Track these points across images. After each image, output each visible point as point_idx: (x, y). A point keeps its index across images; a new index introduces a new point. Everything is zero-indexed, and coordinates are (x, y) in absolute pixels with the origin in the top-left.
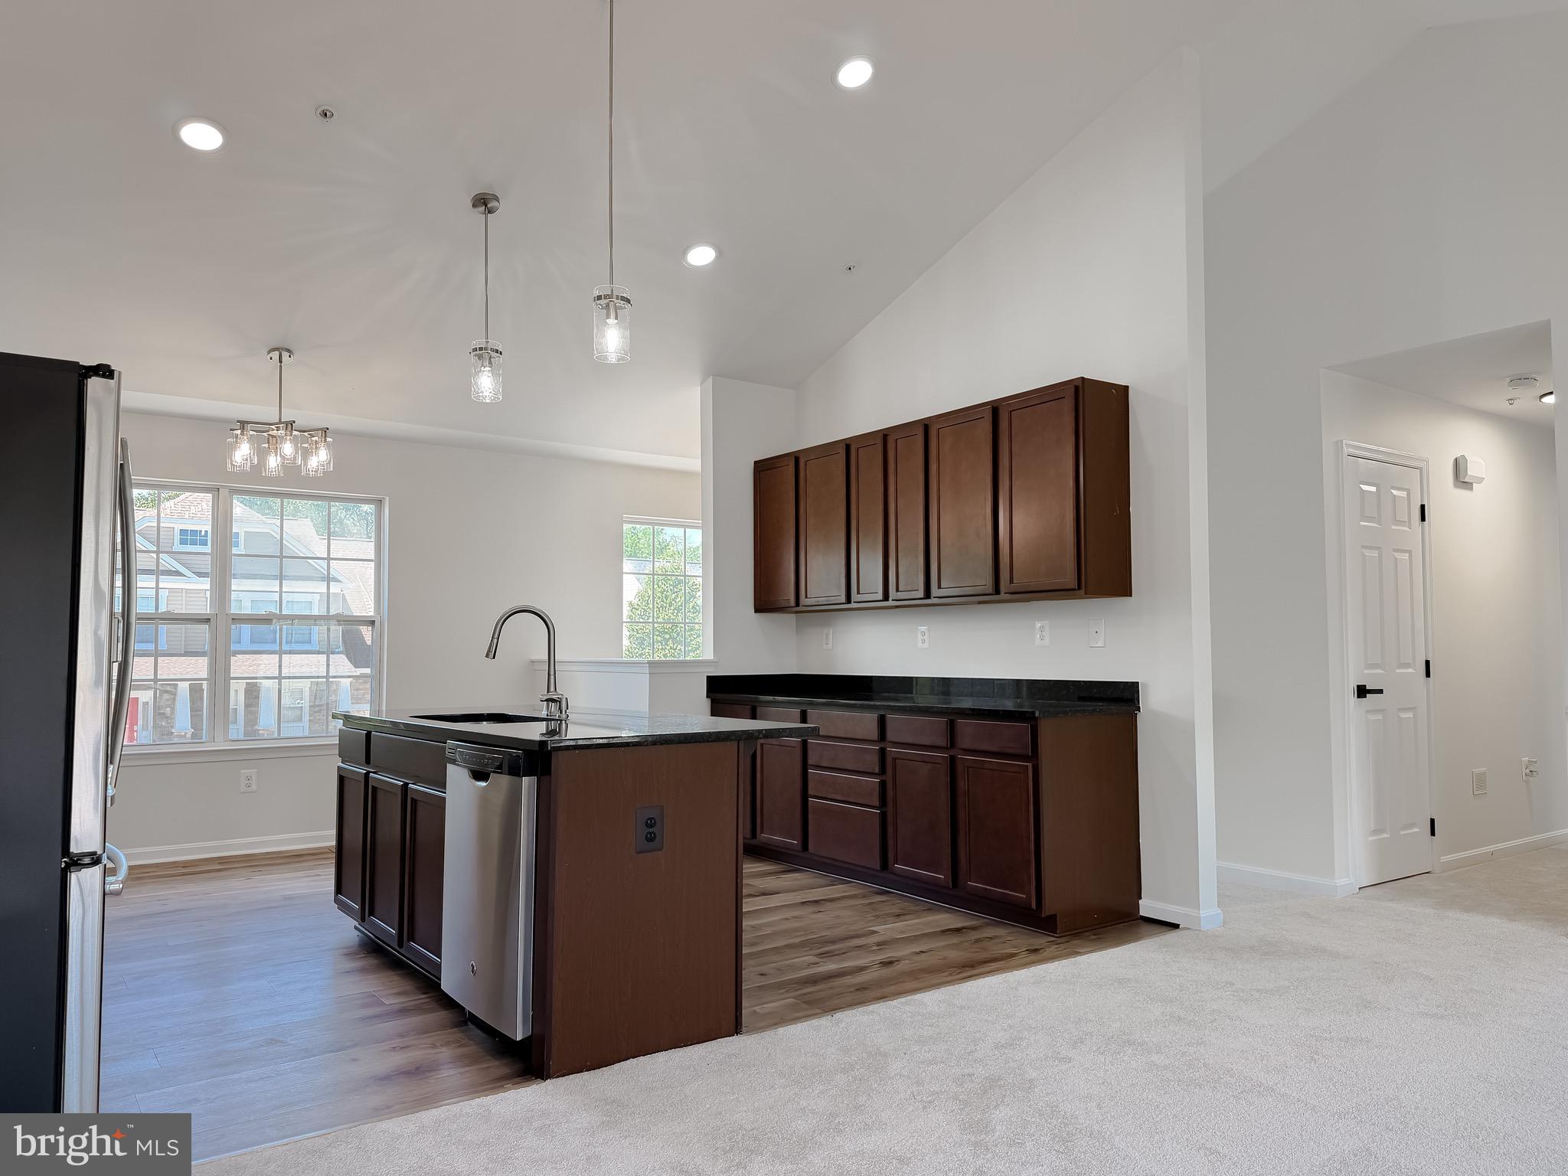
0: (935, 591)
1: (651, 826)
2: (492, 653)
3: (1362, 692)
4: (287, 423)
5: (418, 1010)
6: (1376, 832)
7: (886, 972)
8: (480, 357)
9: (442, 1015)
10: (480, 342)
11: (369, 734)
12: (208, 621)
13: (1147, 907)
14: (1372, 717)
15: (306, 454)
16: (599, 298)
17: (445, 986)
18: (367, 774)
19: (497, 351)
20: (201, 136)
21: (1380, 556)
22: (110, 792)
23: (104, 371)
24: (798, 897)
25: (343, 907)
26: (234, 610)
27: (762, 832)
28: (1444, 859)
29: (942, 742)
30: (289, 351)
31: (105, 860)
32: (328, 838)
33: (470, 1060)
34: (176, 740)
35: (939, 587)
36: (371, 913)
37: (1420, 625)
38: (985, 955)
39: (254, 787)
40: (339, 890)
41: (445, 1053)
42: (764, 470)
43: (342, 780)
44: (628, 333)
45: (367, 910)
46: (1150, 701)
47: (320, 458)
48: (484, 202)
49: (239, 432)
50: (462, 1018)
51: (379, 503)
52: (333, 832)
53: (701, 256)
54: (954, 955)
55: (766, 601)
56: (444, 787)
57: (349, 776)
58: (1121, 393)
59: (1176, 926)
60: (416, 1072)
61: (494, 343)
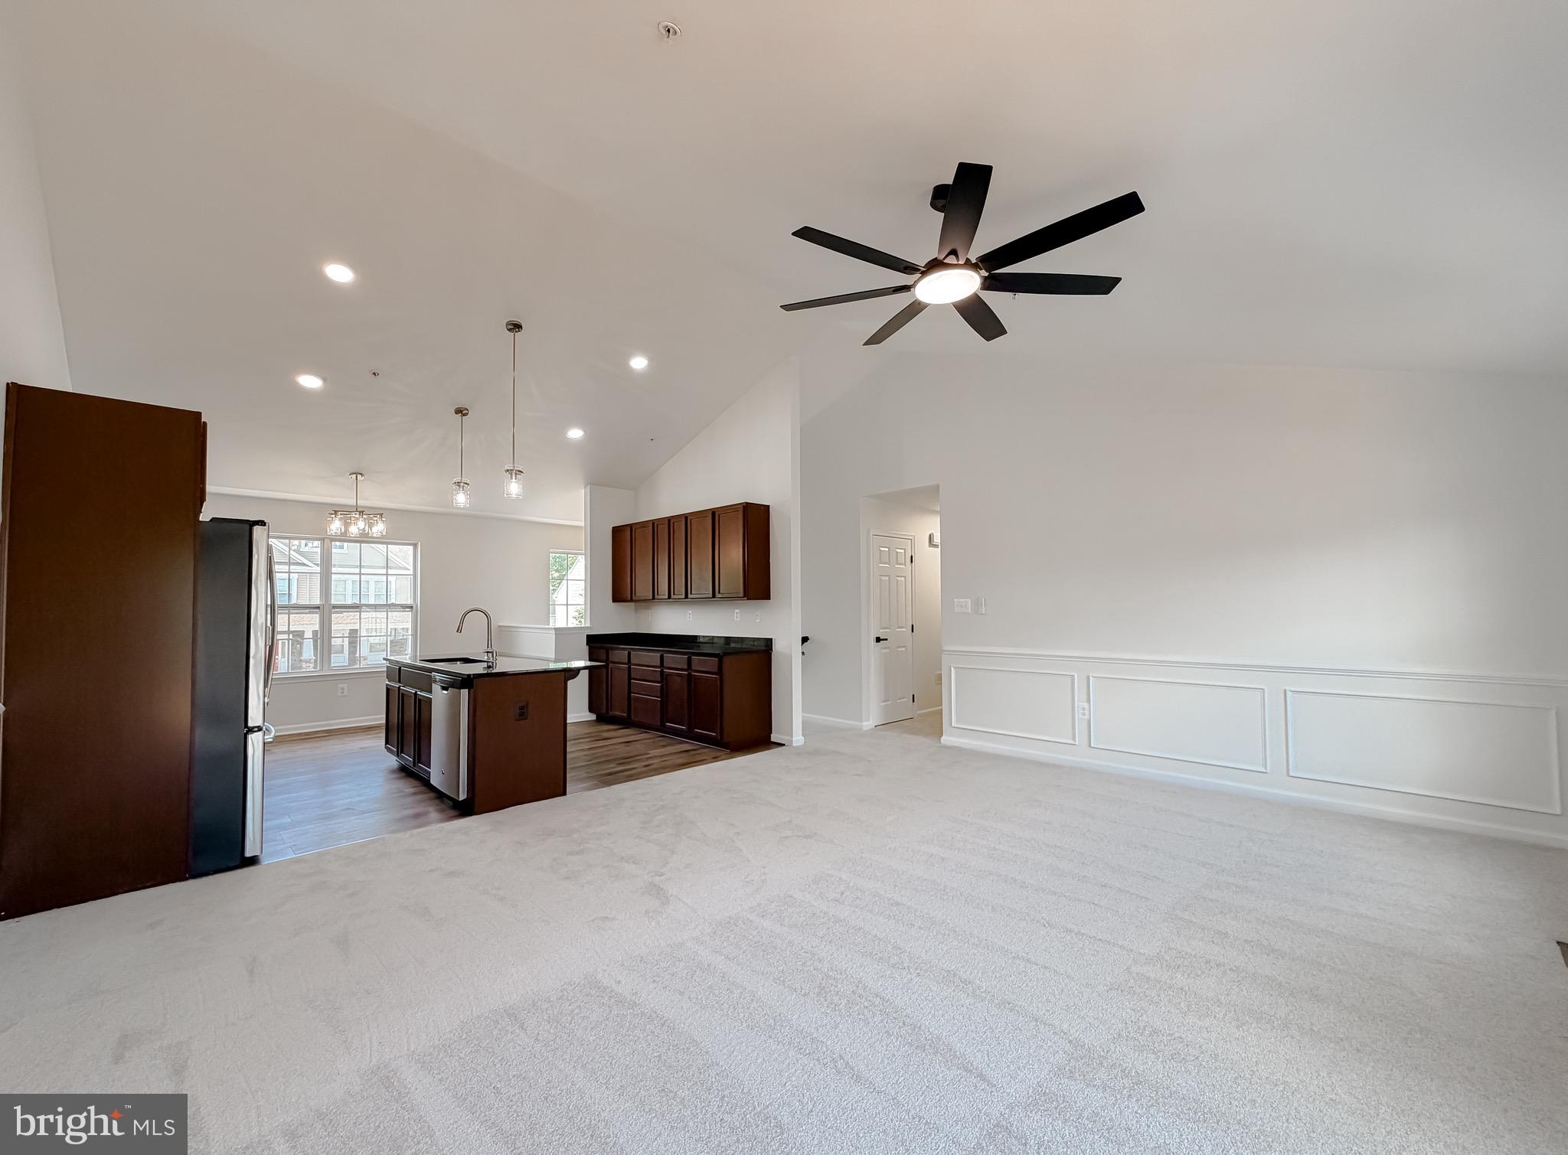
0: (690, 596)
1: (522, 709)
2: (459, 630)
3: (878, 640)
4: (360, 512)
5: (420, 793)
6: (885, 701)
7: (645, 769)
8: (459, 486)
9: (432, 795)
10: (458, 479)
11: (400, 667)
12: (318, 608)
13: (774, 738)
14: (883, 651)
15: (371, 526)
16: (508, 470)
17: (432, 782)
18: (399, 688)
19: (466, 484)
20: (310, 382)
21: (889, 579)
22: (266, 701)
23: (262, 523)
24: (622, 740)
25: (389, 750)
26: (333, 602)
27: (611, 710)
28: (919, 712)
29: (686, 667)
30: (361, 474)
31: (264, 729)
32: (381, 719)
33: (442, 811)
34: (304, 670)
35: (691, 593)
36: (402, 752)
37: (909, 609)
38: (694, 760)
39: (345, 693)
40: (387, 742)
41: (431, 809)
42: (617, 531)
43: (388, 690)
44: (521, 486)
45: (400, 752)
46: (777, 647)
47: (379, 528)
48: (460, 411)
49: (333, 516)
50: (440, 795)
51: (415, 545)
52: (384, 716)
53: (575, 434)
54: (680, 761)
55: (618, 597)
56: (431, 693)
57: (391, 688)
58: (766, 509)
59: (784, 745)
60: (417, 816)
61: (464, 480)
